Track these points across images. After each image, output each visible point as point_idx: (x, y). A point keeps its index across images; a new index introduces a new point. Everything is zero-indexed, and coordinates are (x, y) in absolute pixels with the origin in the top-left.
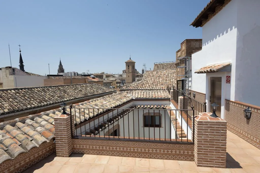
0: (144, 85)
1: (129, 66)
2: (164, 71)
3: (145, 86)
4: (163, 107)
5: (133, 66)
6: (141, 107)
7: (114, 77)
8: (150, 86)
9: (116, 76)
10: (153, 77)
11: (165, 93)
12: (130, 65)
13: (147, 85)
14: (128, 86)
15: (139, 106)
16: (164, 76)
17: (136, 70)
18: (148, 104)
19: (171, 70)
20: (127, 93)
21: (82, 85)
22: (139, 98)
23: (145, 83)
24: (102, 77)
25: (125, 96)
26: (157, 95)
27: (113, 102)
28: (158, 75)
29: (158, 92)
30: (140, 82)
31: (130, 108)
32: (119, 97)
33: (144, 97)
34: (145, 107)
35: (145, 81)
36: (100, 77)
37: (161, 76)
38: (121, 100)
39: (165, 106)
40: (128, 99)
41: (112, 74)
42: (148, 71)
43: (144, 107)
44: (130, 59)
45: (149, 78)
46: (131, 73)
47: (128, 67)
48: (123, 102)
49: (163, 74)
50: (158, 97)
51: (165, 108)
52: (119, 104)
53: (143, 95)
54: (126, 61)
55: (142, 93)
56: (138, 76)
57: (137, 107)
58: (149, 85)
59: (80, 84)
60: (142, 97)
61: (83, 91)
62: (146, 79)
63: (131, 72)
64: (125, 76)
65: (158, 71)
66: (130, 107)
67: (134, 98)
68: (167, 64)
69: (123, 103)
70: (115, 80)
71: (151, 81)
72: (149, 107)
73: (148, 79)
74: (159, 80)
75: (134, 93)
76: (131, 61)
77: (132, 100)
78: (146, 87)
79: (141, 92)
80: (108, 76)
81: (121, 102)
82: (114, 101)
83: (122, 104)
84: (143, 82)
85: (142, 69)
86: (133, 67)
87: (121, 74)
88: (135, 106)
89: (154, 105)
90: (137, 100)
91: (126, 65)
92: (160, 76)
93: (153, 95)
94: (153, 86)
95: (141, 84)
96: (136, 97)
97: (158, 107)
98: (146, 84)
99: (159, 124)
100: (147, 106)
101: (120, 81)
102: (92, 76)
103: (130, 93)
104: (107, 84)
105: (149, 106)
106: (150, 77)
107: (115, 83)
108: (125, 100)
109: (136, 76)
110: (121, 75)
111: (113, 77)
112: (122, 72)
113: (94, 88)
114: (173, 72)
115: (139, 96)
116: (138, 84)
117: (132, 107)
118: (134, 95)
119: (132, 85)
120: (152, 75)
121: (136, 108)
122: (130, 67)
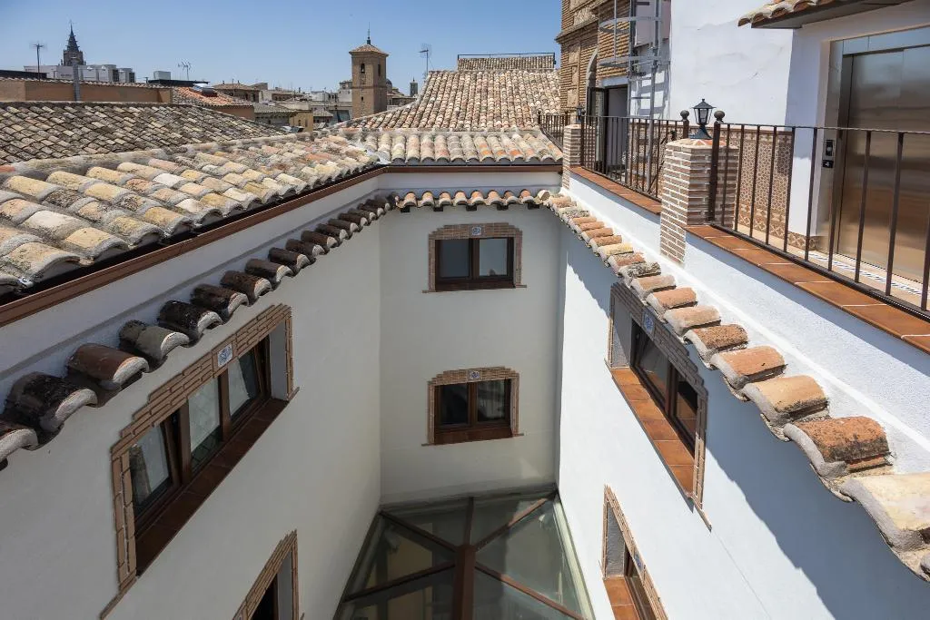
0: (425, 119)
1: (363, 66)
2: (503, 75)
3: (431, 120)
4: (531, 198)
5: (379, 66)
6: (421, 203)
7: (306, 100)
8: (449, 120)
9: (314, 97)
10: (459, 93)
11: (531, 138)
12: (369, 62)
13: (439, 119)
14: (359, 122)
15: (410, 199)
16: (504, 89)
17: (390, 83)
18: (456, 189)
19: (525, 72)
20: (350, 137)
21: (118, 109)
22: (412, 159)
23: (427, 111)
24: (254, 96)
25: (336, 152)
26: (497, 149)
27: (238, 179)
28: (479, 87)
29: (498, 137)
30: (408, 106)
31: (362, 207)
32: (295, 151)
33: (438, 156)
34: (441, 201)
35: (430, 105)
36: (247, 95)
37: (489, 89)
38: (306, 170)
39: (541, 194)
40: (352, 164)
41: (297, 91)
42: (438, 72)
43: (436, 199)
44: (369, 42)
45: (446, 96)
46: (369, 87)
47: (358, 68)
48: (313, 180)
49: (496, 83)
50: (504, 156)
51: (537, 201)
52: (282, 190)
53: (432, 146)
54: (355, 47)
55: (426, 140)
56: (396, 101)
57: (402, 200)
58: (447, 117)
59: (113, 106)
60: (426, 153)
61: (119, 133)
62: (433, 99)
63: (371, 85)
64: (347, 98)
65: (480, 73)
66: (364, 202)
67: (384, 162)
68: (502, 60)
69: (318, 182)
70: (310, 111)
71: (451, 104)
72: (465, 199)
73: (439, 98)
74: (484, 101)
75: (384, 138)
76: (372, 49)
77: (373, 169)
78: (433, 124)
79: (420, 137)
80: (280, 97)
81: (305, 177)
82: (256, 175)
83: (306, 191)
84: (421, 109)
85: (412, 81)
86: (380, 71)
87: (336, 92)
88: (391, 199)
89: (487, 189)
90: (401, 167)
91: (354, 63)
92: (487, 91)
93: (481, 147)
94: (461, 122)
95: (413, 113)
96: (397, 153)
97: (506, 202)
98: (433, 116)
99: (505, 273)
100: (452, 198)
101: (328, 114)
102: (202, 85)
103: (364, 140)
104: (273, 121)
105: (460, 197)
106: (448, 90)
107: (310, 120)
108: (331, 168)
109: (389, 99)
110: (334, 97)
111: (301, 100)
112: (339, 87)
113: (192, 123)
114: (532, 79)
115: (411, 153)
116: (399, 112)
117: (372, 204)
118: (384, 146)
119: (375, 118)
120: (455, 87)
121: (393, 207)
122: (369, 70)
